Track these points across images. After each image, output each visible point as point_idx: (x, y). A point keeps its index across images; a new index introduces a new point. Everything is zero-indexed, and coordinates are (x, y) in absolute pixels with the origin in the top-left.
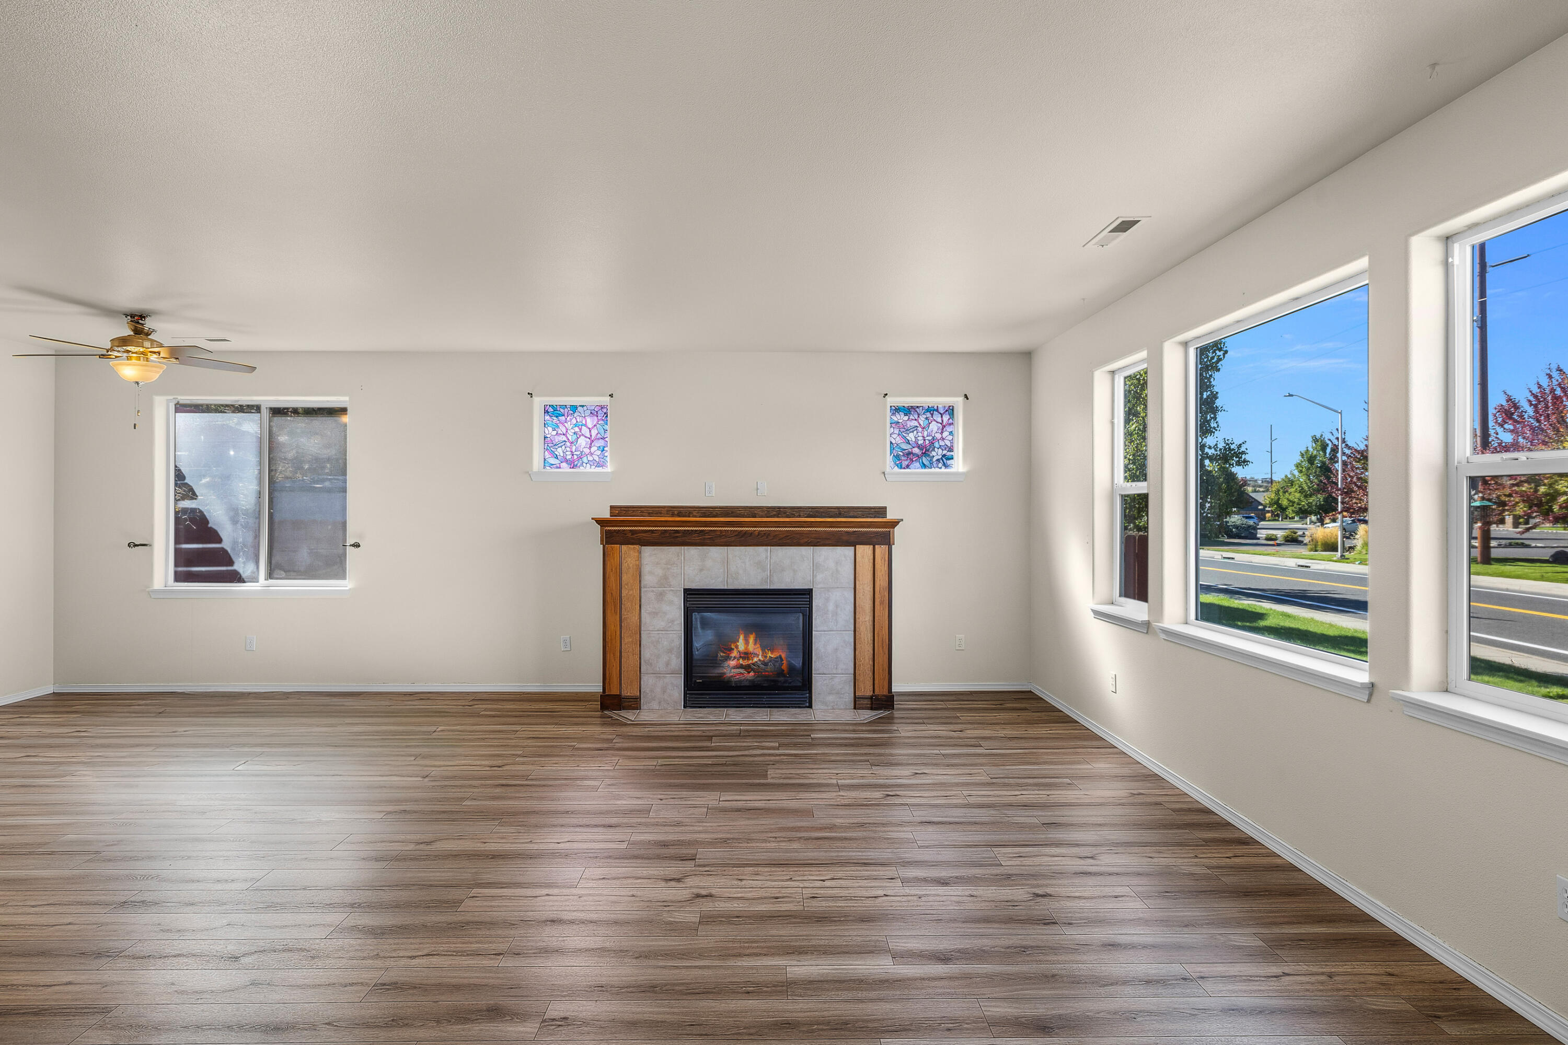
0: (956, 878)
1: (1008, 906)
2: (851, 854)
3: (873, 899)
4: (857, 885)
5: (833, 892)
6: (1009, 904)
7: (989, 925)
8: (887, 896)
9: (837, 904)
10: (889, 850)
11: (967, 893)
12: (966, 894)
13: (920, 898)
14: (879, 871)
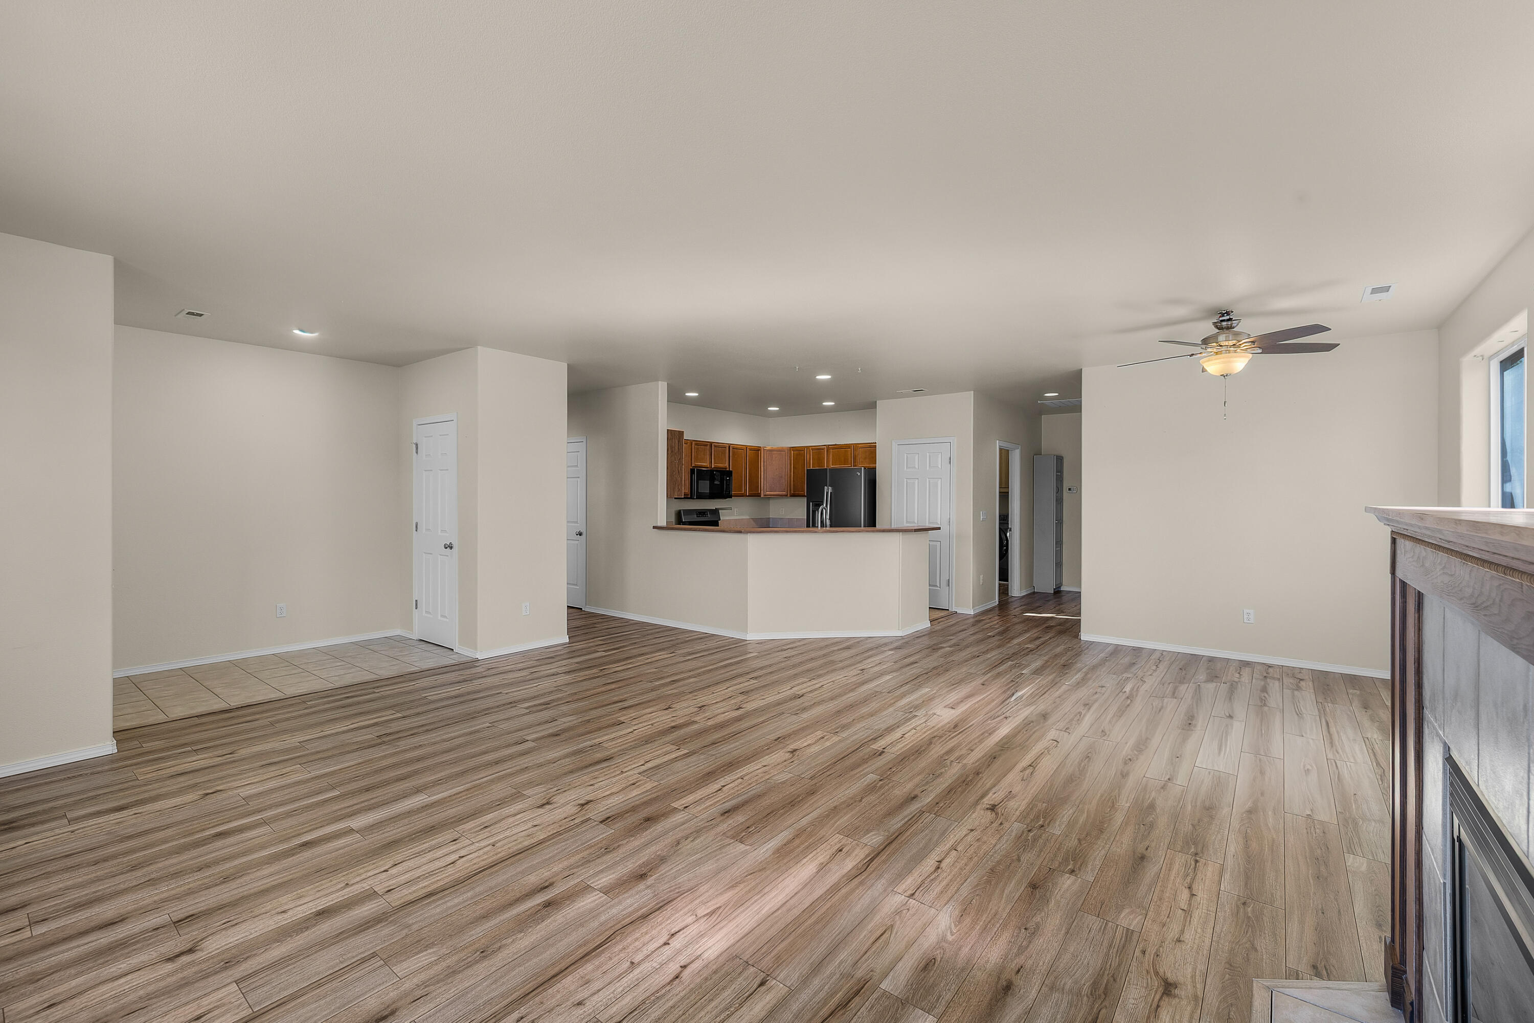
0: (308, 927)
1: (235, 919)
2: (460, 899)
3: (397, 863)
4: (424, 868)
5: (441, 852)
6: (235, 922)
7: (262, 888)
8: (384, 871)
9: (428, 844)
10: (415, 927)
11: (290, 913)
12: (291, 911)
13: (347, 884)
14: (410, 893)
